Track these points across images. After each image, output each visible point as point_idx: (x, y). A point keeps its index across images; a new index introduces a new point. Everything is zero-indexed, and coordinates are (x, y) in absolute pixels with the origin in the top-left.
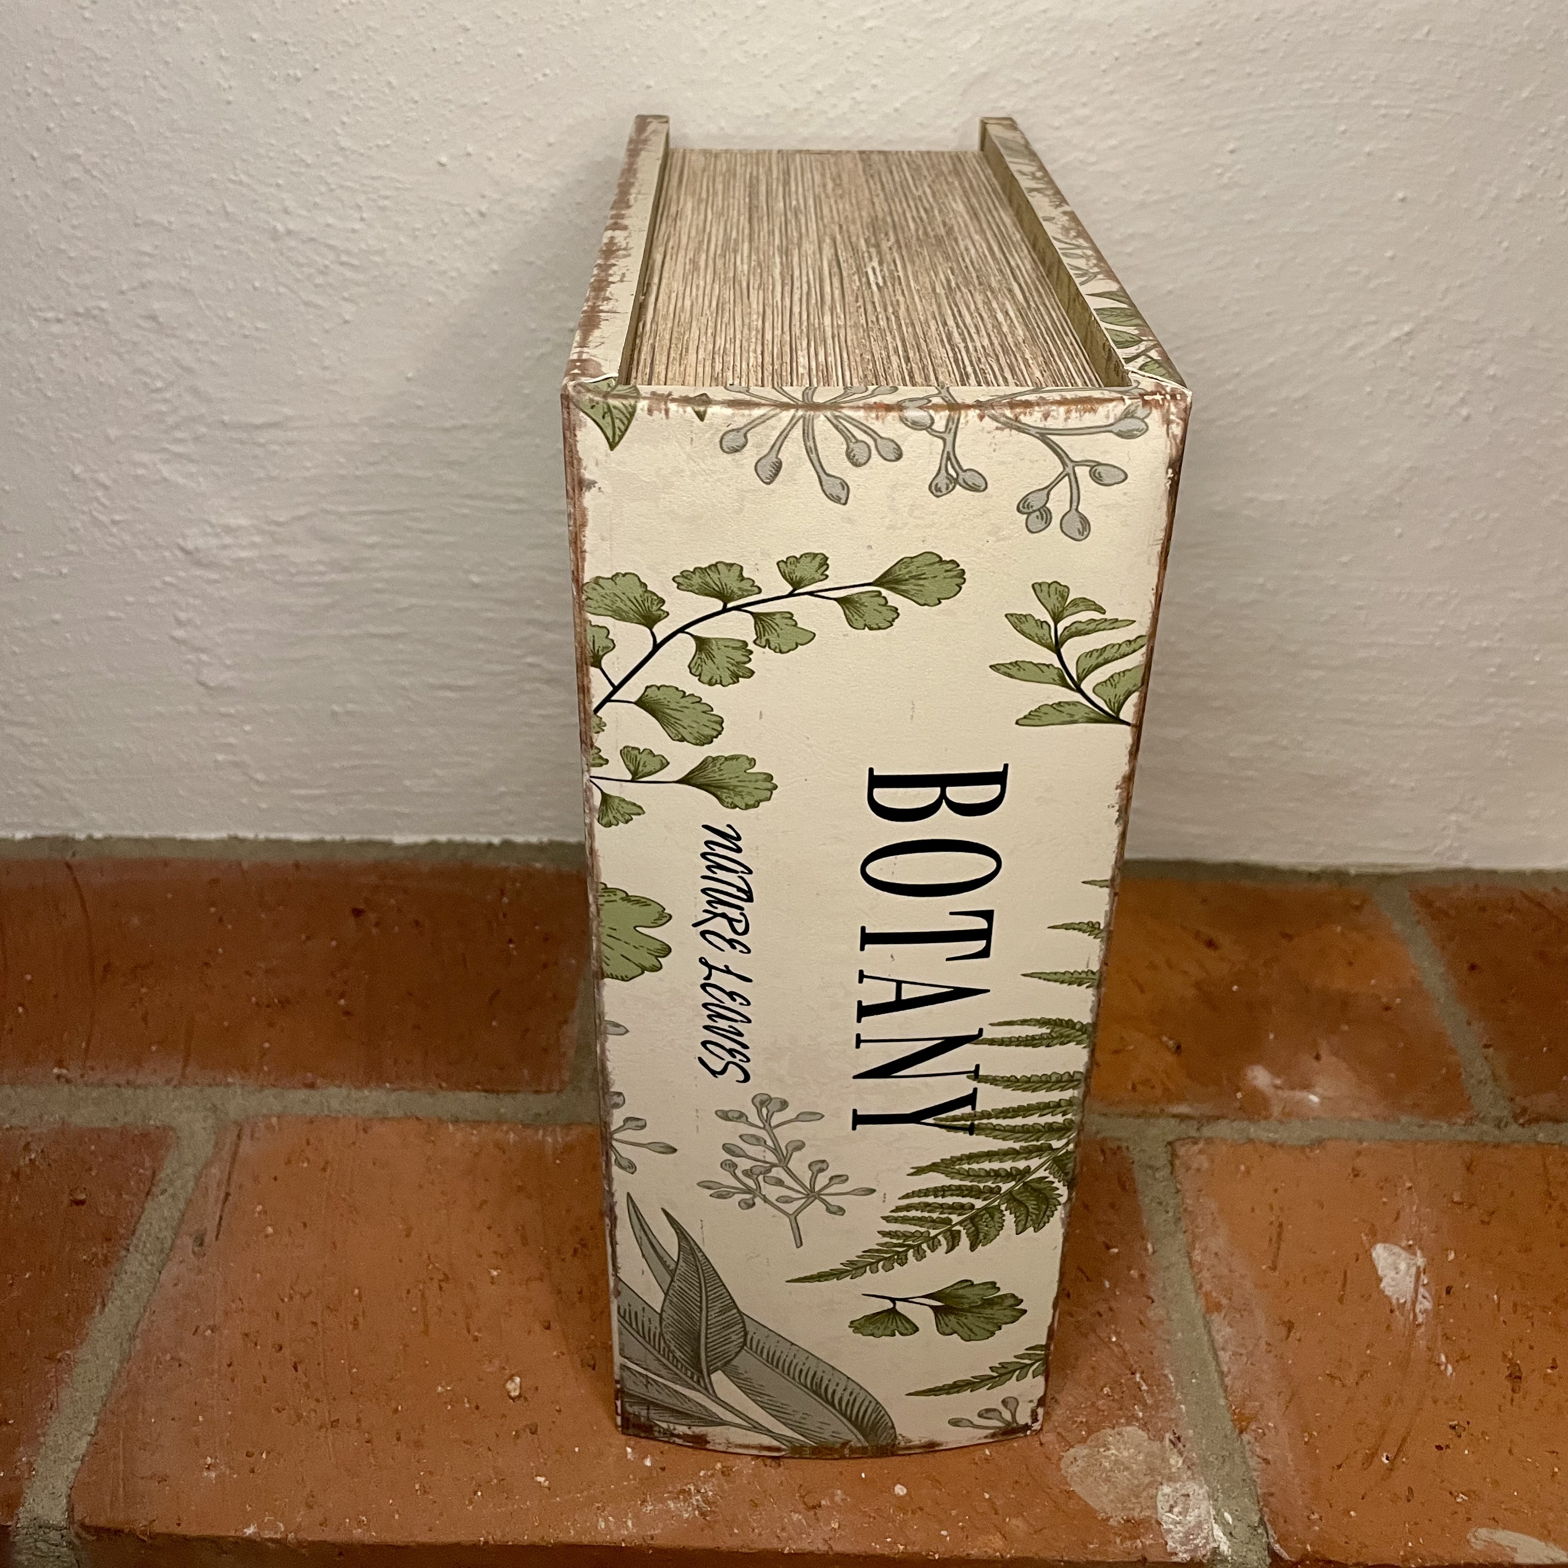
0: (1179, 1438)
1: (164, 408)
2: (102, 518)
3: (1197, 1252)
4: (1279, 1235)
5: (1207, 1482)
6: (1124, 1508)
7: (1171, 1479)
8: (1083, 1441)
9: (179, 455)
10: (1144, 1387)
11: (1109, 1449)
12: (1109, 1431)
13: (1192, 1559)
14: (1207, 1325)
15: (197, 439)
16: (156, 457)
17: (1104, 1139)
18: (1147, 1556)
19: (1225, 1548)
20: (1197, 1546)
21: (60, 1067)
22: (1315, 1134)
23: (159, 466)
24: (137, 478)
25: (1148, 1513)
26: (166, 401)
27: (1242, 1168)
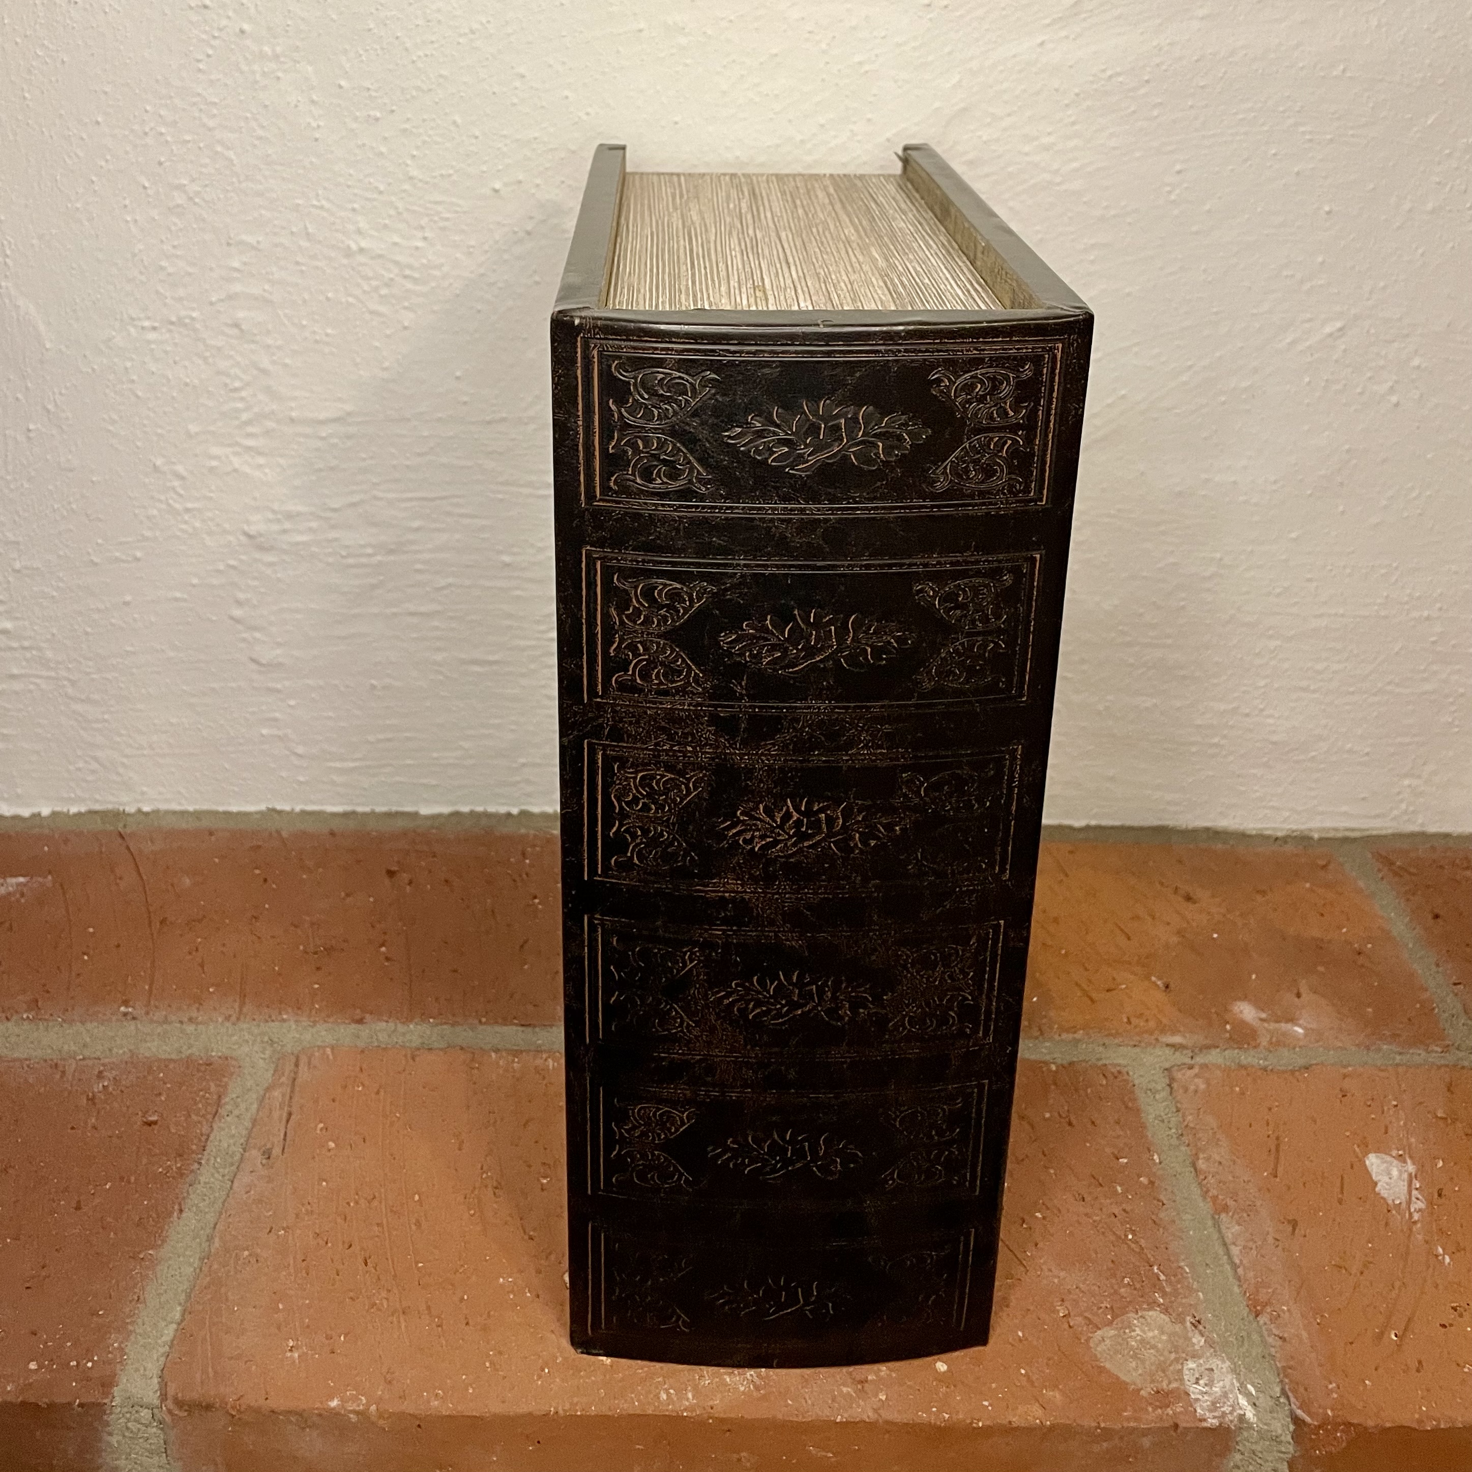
0: (1199, 1322)
1: (240, 405)
2: (177, 506)
3: (1200, 1161)
4: (1278, 1147)
5: (1230, 1359)
6: (1153, 1381)
7: (1195, 1356)
8: (1110, 1323)
9: (249, 449)
10: (1162, 1277)
11: (1134, 1331)
12: (1132, 1315)
13: (1220, 1424)
14: (1217, 1225)
15: (267, 433)
16: (229, 450)
17: (1106, 1065)
18: (1179, 1422)
19: (1250, 1414)
20: (1223, 1412)
21: (127, 1006)
22: (1301, 1062)
23: (232, 458)
24: (212, 469)
25: (1174, 1385)
26: (242, 399)
27: (1237, 1089)
